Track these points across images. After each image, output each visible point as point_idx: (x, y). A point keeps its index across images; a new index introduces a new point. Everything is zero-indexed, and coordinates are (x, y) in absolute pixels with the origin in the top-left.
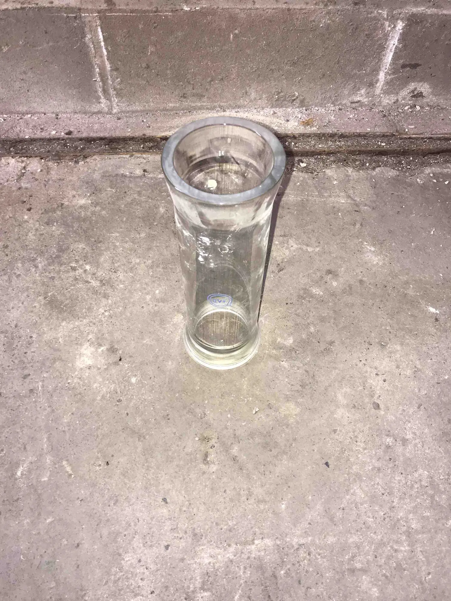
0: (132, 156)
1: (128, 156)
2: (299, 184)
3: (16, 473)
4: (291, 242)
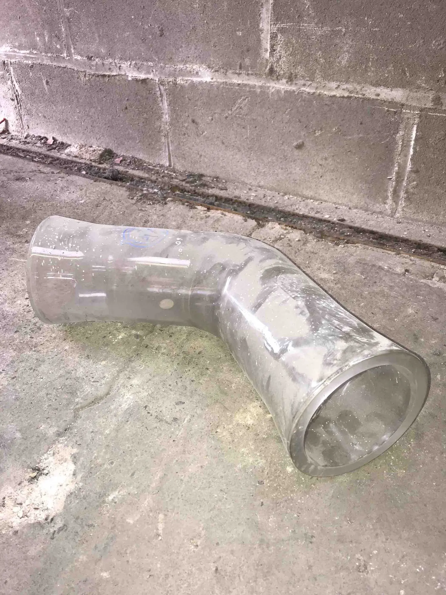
3: (109, 495)
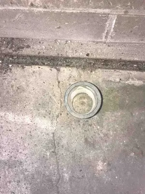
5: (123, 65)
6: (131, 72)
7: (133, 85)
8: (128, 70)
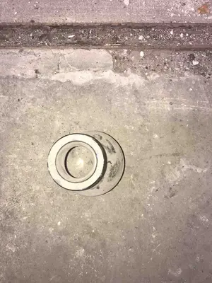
0: (21, 51)
1: (17, 51)
2: (191, 89)
4: (183, 162)
5: (41, 38)
6: (62, 52)
7: (70, 82)
8: (54, 47)
